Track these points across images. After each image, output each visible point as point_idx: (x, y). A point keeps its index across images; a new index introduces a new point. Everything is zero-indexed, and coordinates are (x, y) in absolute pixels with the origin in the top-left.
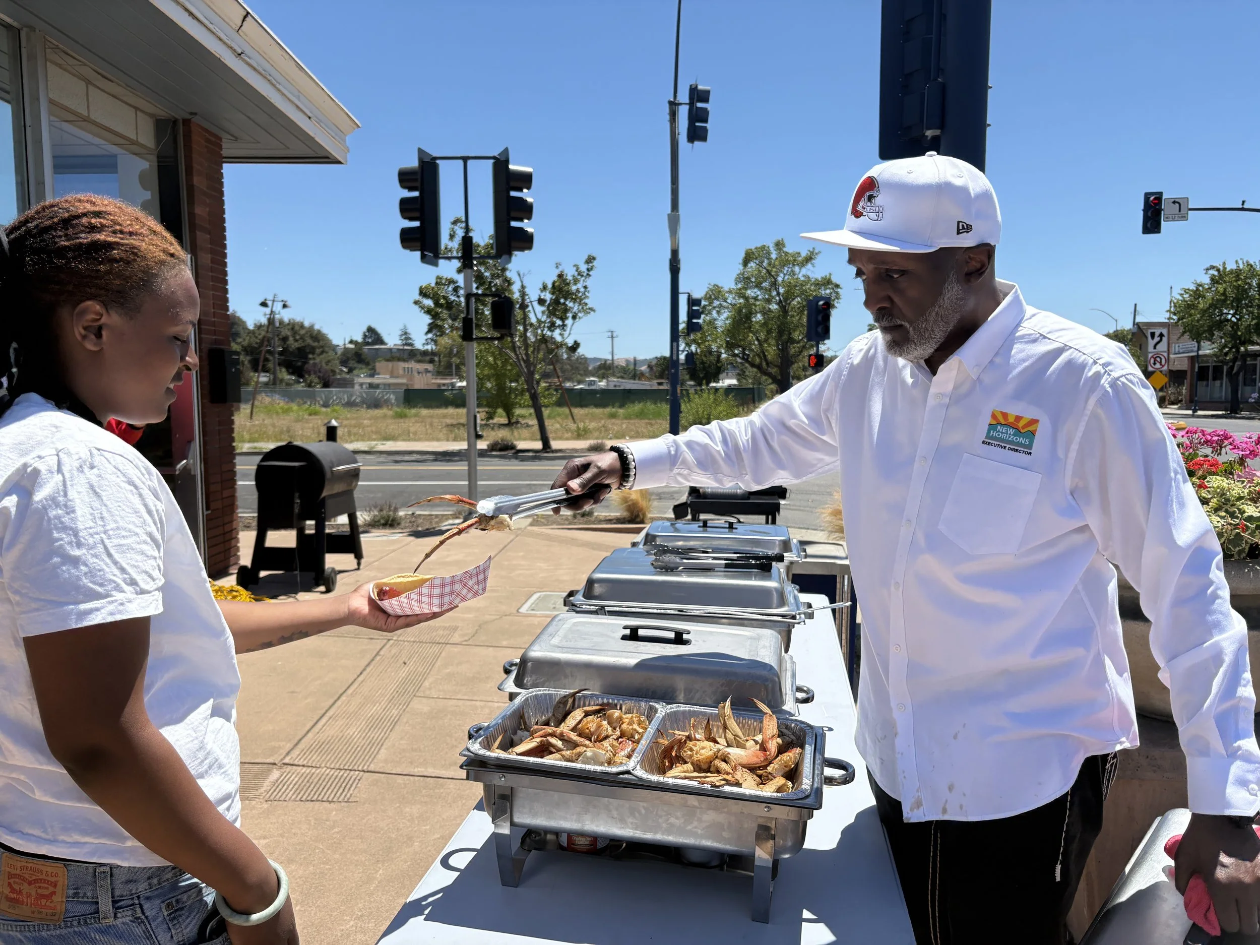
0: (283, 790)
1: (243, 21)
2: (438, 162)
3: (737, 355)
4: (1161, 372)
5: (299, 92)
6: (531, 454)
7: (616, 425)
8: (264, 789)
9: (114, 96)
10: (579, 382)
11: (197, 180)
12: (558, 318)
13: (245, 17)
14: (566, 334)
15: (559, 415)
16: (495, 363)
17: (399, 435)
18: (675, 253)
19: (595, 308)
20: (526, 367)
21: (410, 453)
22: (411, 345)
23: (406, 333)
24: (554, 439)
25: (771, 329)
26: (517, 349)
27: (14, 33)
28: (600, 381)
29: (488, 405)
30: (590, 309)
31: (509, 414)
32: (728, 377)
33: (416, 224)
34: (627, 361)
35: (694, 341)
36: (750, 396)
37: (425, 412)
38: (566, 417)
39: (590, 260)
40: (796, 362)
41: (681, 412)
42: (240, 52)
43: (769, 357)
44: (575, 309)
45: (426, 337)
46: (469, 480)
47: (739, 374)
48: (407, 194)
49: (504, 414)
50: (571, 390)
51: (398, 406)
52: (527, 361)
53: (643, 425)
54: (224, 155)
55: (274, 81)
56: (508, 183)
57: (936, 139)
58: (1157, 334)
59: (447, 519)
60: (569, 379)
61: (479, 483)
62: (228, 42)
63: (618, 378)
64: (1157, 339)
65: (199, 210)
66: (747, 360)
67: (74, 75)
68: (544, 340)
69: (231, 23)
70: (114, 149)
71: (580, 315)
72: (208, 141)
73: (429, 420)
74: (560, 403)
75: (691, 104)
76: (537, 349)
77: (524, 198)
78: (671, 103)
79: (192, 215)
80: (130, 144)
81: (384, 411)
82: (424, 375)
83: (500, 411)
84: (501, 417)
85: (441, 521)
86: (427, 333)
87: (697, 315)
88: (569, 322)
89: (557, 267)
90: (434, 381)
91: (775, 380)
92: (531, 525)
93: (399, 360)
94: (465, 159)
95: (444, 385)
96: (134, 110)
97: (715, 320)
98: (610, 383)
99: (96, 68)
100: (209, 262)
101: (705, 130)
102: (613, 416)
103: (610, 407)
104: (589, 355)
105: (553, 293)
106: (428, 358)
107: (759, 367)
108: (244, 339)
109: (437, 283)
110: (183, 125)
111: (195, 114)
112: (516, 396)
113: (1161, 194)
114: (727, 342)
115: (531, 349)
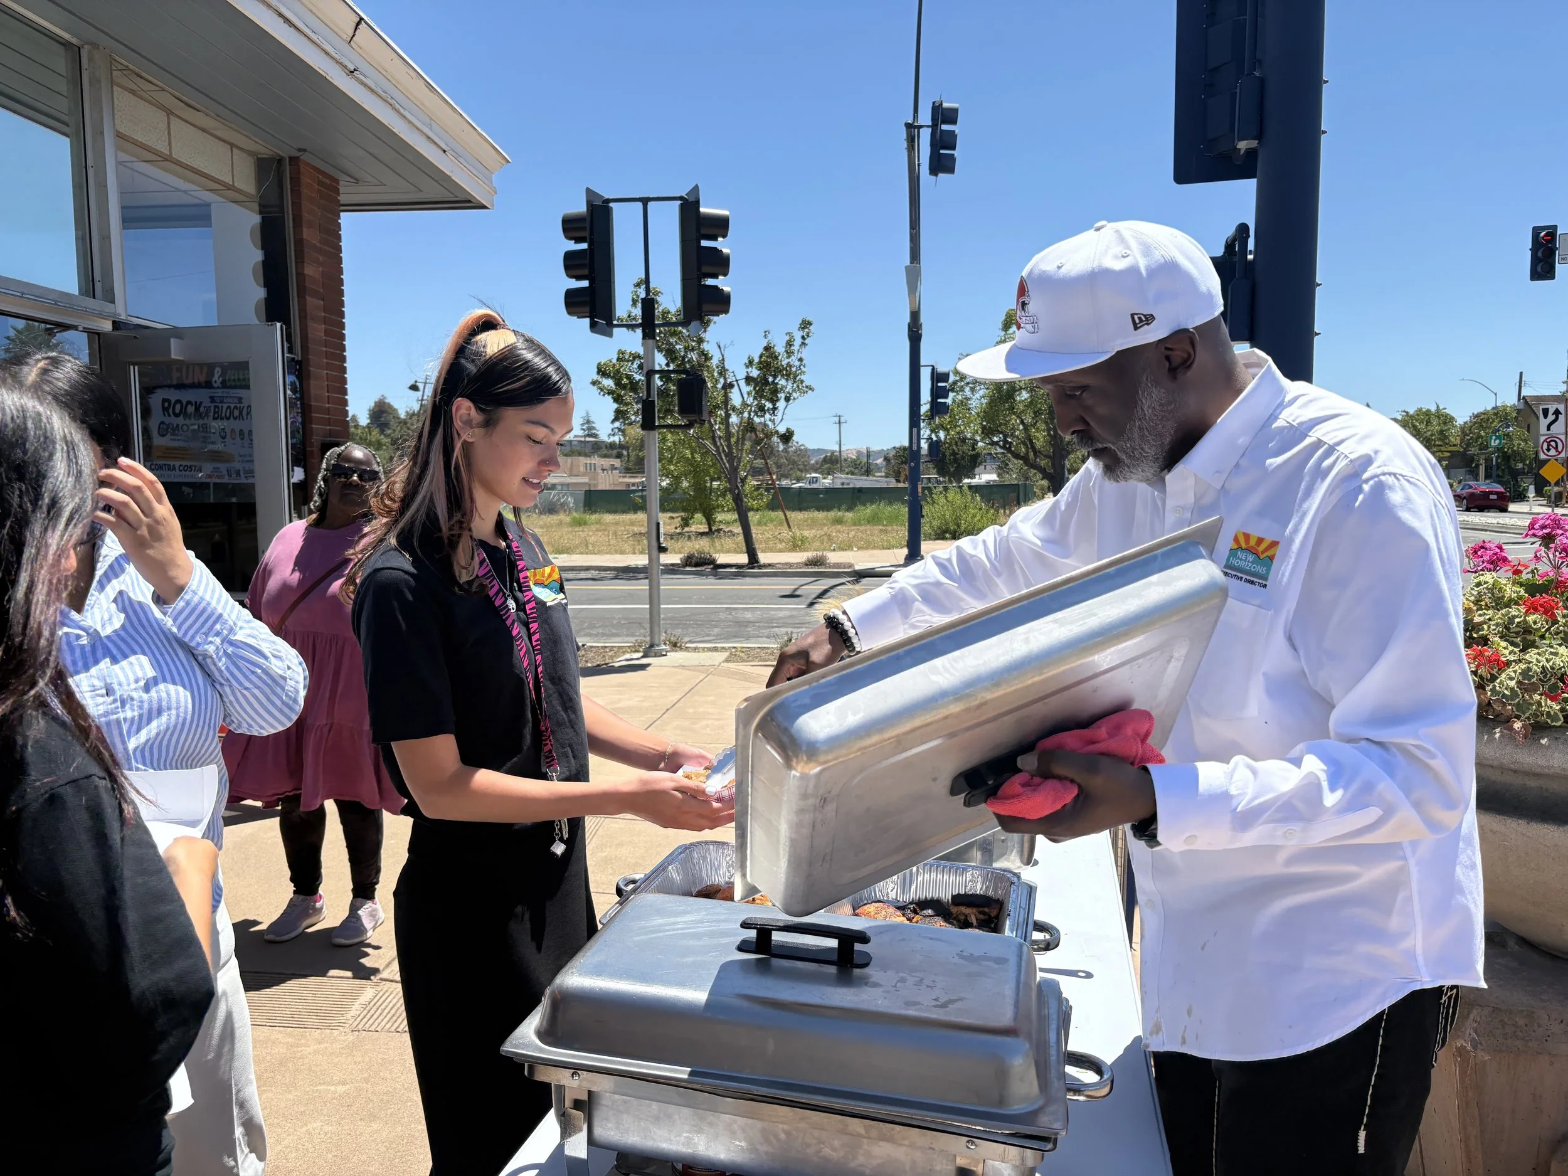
0: (375, 1017)
1: (356, 29)
2: (611, 205)
3: (996, 443)
4: (1556, 460)
5: (431, 119)
6: (733, 570)
7: (840, 533)
8: (353, 1013)
9: (203, 130)
10: (798, 480)
11: (306, 233)
12: (767, 400)
13: (358, 24)
14: (777, 419)
15: (772, 520)
16: (693, 457)
17: (576, 547)
18: (915, 316)
19: (813, 386)
20: (728, 462)
21: (587, 569)
22: (595, 436)
23: (588, 422)
24: (764, 551)
25: (1040, 409)
26: (717, 440)
27: (73, 51)
28: (825, 478)
29: (684, 510)
30: (807, 387)
31: (710, 521)
32: (986, 471)
33: (585, 284)
34: (859, 453)
35: (942, 427)
36: (1013, 495)
37: (609, 518)
38: (781, 524)
39: (805, 325)
40: (1073, 451)
41: (923, 516)
42: (352, 69)
43: (1038, 444)
44: (789, 389)
45: (612, 426)
46: (651, 604)
47: (1000, 468)
48: (572, 246)
49: (704, 520)
50: (788, 489)
51: (576, 511)
52: (729, 455)
53: (876, 532)
54: (341, 202)
55: (397, 106)
56: (698, 230)
57: (1251, 153)
58: (1551, 411)
59: (624, 653)
60: (786, 477)
61: (662, 606)
62: (336, 56)
63: (847, 474)
64: (1551, 417)
65: (310, 270)
66: (1009, 450)
67: (150, 103)
68: (750, 427)
69: (340, 33)
70: (208, 197)
71: (794, 395)
72: (320, 183)
73: (612, 528)
74: (772, 506)
75: (934, 126)
76: (741, 440)
77: (719, 248)
78: (909, 126)
79: (300, 275)
80: (226, 188)
81: (562, 517)
82: (610, 472)
83: (699, 516)
84: (701, 524)
85: (617, 655)
86: (613, 422)
87: (944, 393)
88: (781, 404)
89: (765, 336)
90: (621, 480)
91: (1046, 475)
92: (727, 660)
93: (580, 454)
94: (645, 201)
95: (633, 484)
96: (229, 147)
97: (968, 399)
98: (836, 480)
99: (177, 94)
100: (323, 334)
101: (952, 158)
102: (839, 521)
103: (836, 510)
104: (811, 446)
105: (760, 369)
106: (615, 452)
107: (1025, 459)
108: (394, 431)
109: (619, 359)
110: (290, 165)
111: (305, 150)
112: (718, 496)
113: (1556, 227)
114: (984, 428)
115: (733, 440)
